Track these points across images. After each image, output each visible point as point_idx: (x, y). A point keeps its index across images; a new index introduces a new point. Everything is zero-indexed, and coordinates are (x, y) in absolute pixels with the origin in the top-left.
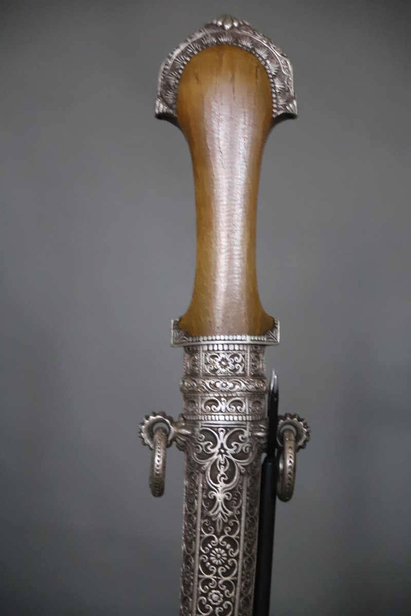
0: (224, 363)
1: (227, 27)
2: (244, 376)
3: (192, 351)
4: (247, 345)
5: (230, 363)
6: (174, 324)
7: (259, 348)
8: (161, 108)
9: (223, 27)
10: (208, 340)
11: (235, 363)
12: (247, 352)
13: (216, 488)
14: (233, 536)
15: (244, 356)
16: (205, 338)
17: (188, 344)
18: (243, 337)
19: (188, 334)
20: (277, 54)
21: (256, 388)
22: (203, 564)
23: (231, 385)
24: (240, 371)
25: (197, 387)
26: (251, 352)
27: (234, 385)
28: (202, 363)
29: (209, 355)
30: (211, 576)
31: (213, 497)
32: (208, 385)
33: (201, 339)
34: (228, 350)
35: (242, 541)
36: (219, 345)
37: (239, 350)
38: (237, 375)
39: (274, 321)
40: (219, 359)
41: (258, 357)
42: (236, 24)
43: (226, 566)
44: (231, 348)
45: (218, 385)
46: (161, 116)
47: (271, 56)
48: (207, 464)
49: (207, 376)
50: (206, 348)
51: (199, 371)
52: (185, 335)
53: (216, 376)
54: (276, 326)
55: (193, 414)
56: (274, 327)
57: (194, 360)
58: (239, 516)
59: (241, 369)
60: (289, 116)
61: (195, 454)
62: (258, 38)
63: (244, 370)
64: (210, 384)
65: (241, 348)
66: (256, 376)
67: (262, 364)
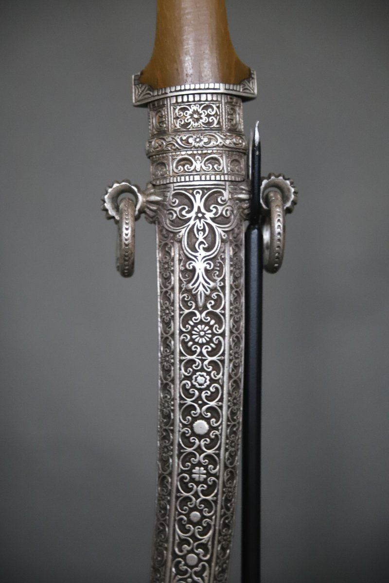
0: (196, 116)
2: (220, 129)
3: (156, 106)
4: (222, 94)
5: (203, 116)
6: (135, 80)
7: (235, 100)
10: (176, 91)
11: (208, 116)
12: (220, 102)
13: (196, 257)
14: (218, 311)
15: (218, 107)
16: (173, 89)
17: (153, 99)
18: (217, 86)
19: (152, 88)
21: (235, 144)
22: (184, 343)
23: (206, 140)
24: (215, 125)
25: (167, 146)
26: (226, 103)
27: (210, 140)
28: (171, 119)
29: (179, 107)
30: (194, 357)
31: (191, 267)
32: (179, 141)
33: (168, 90)
34: (200, 101)
35: (227, 316)
36: (190, 96)
37: (212, 100)
38: (211, 129)
39: (250, 70)
40: (190, 112)
41: (235, 111)
43: (212, 345)
44: (203, 98)
45: (191, 140)
48: (183, 232)
49: (177, 131)
50: (174, 100)
51: (168, 128)
52: (149, 89)
53: (188, 131)
54: (253, 76)
55: (163, 177)
56: (249, 77)
57: (161, 117)
58: (223, 288)
59: (216, 122)
61: (168, 221)
63: (219, 123)
64: (181, 140)
65: (215, 99)
66: (234, 131)
67: (238, 118)
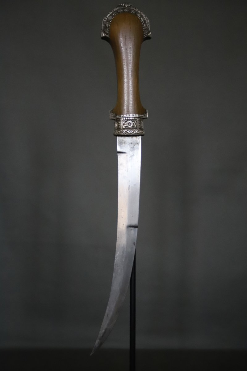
0: (130, 124)
1: (126, 6)
2: (136, 128)
3: (118, 120)
4: (137, 117)
5: (132, 124)
6: (111, 112)
7: (141, 119)
8: (103, 35)
9: (125, 6)
10: (124, 116)
11: (133, 124)
12: (137, 120)
15: (136, 121)
16: (123, 116)
17: (116, 118)
18: (136, 115)
19: (116, 115)
20: (144, 16)
21: (141, 133)
23: (132, 131)
25: (120, 133)
26: (139, 120)
27: (134, 131)
28: (122, 124)
29: (124, 121)
32: (124, 131)
33: (121, 116)
34: (131, 119)
36: (128, 118)
38: (134, 128)
39: (146, 110)
40: (128, 122)
41: (141, 122)
42: (129, 5)
44: (132, 119)
45: (128, 131)
46: (103, 38)
47: (142, 17)
49: (124, 129)
50: (123, 119)
51: (121, 127)
52: (115, 115)
53: (127, 129)
56: (146, 112)
57: (119, 124)
59: (135, 126)
60: (149, 38)
62: (137, 10)
63: (136, 126)
64: (125, 131)
65: (135, 119)
66: (141, 129)
67: (142, 125)
